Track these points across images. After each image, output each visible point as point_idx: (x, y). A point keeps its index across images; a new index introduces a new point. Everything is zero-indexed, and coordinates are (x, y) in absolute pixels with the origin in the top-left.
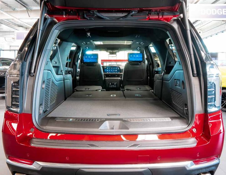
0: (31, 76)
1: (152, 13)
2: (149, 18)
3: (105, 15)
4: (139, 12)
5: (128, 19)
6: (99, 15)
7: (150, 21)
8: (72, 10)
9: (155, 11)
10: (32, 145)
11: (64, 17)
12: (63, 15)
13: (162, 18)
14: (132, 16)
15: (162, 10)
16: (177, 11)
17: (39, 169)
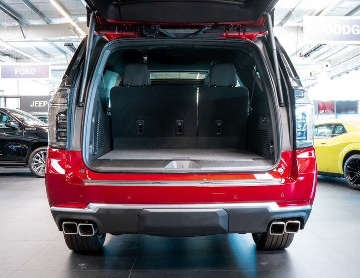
0: (79, 106)
1: (230, 29)
2: (226, 35)
3: (171, 32)
4: (213, 27)
5: (200, 36)
6: (162, 31)
7: (227, 39)
8: (127, 25)
9: (234, 26)
10: (86, 184)
11: (116, 33)
12: (115, 31)
13: (243, 35)
14: (204, 32)
15: (243, 25)
16: (262, 27)
17: (95, 211)
